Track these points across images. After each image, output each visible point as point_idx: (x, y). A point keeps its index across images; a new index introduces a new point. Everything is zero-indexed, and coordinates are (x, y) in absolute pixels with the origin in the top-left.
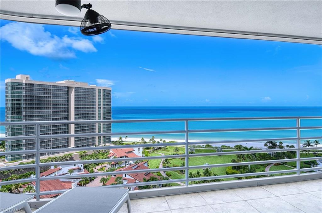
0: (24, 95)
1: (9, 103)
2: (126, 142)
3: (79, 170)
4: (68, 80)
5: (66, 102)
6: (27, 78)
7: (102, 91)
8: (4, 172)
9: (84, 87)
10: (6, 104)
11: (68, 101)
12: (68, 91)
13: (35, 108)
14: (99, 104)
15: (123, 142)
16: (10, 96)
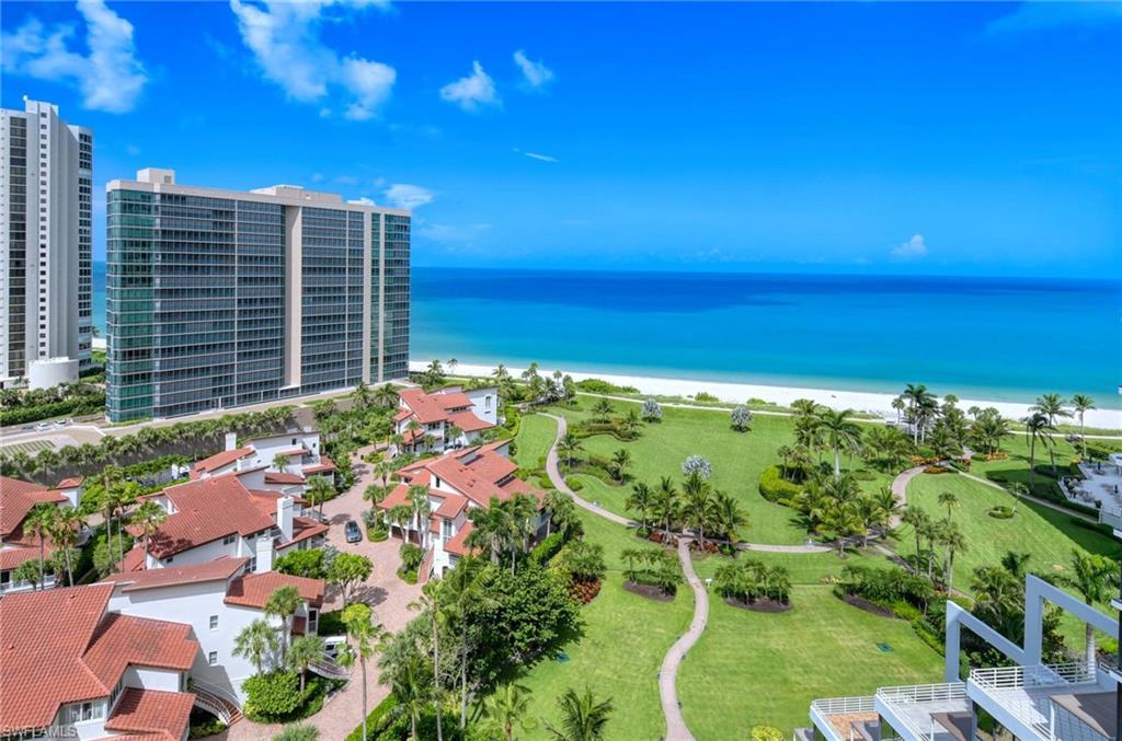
0: (158, 228)
1: (117, 252)
2: (454, 376)
3: (306, 456)
4: (283, 186)
5: (276, 252)
6: (167, 179)
7: (382, 219)
8: (96, 453)
9: (328, 207)
10: (109, 255)
11: (283, 250)
12: (283, 219)
13: (190, 268)
14: (373, 261)
15: (445, 375)
16: (117, 232)
